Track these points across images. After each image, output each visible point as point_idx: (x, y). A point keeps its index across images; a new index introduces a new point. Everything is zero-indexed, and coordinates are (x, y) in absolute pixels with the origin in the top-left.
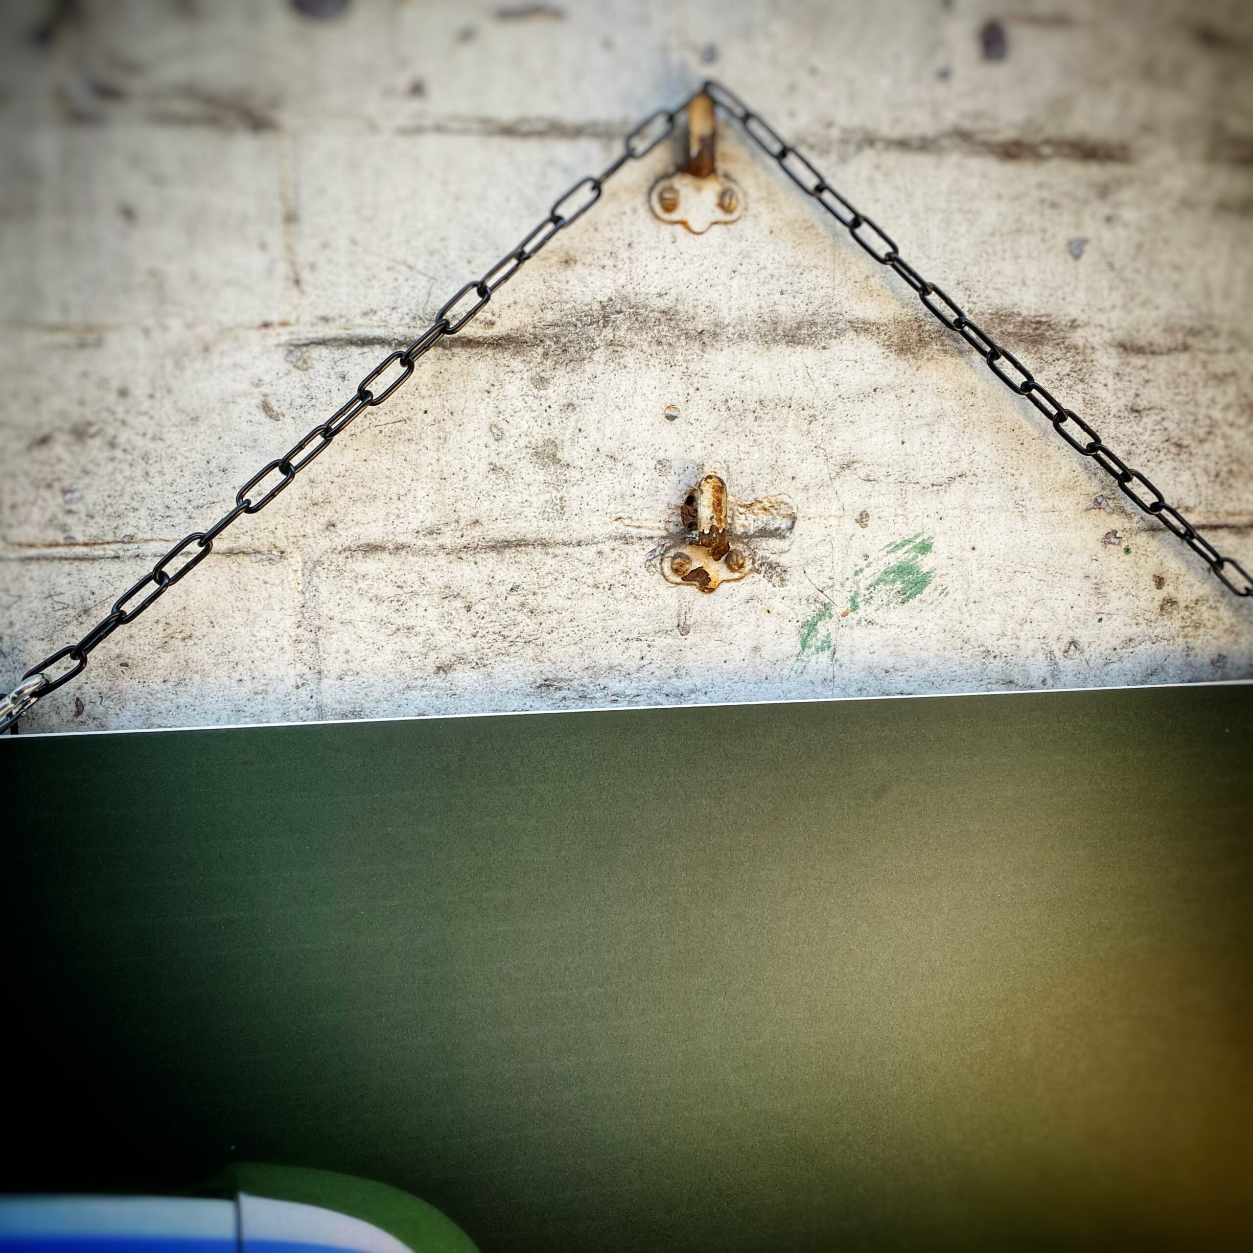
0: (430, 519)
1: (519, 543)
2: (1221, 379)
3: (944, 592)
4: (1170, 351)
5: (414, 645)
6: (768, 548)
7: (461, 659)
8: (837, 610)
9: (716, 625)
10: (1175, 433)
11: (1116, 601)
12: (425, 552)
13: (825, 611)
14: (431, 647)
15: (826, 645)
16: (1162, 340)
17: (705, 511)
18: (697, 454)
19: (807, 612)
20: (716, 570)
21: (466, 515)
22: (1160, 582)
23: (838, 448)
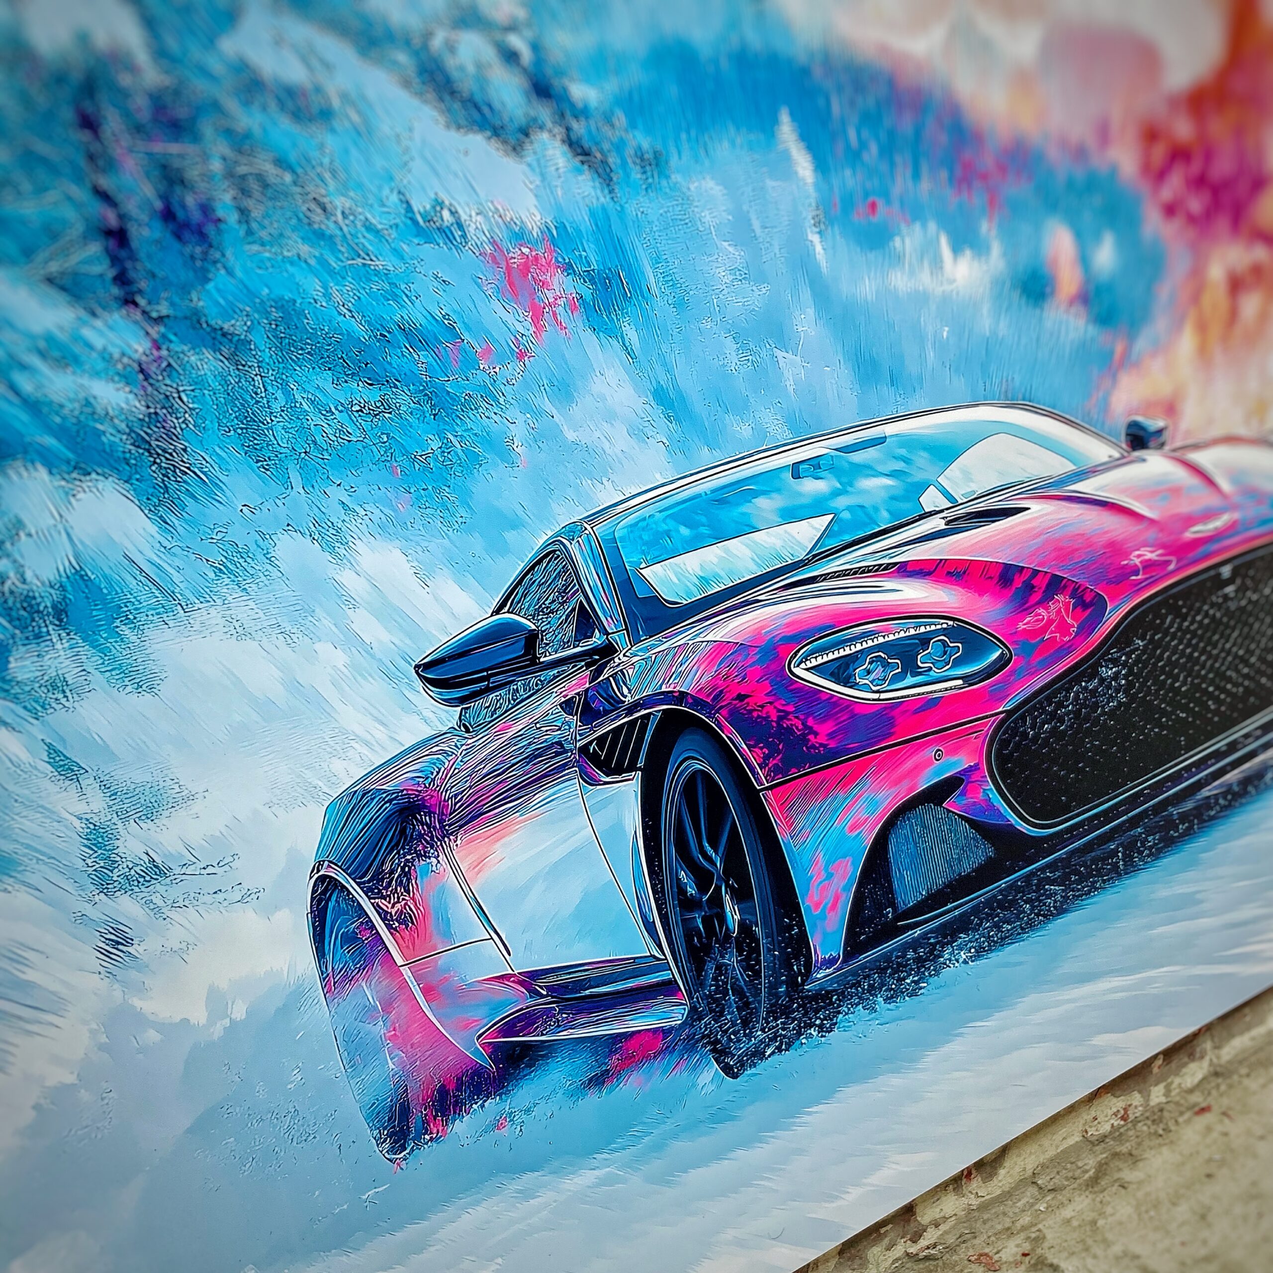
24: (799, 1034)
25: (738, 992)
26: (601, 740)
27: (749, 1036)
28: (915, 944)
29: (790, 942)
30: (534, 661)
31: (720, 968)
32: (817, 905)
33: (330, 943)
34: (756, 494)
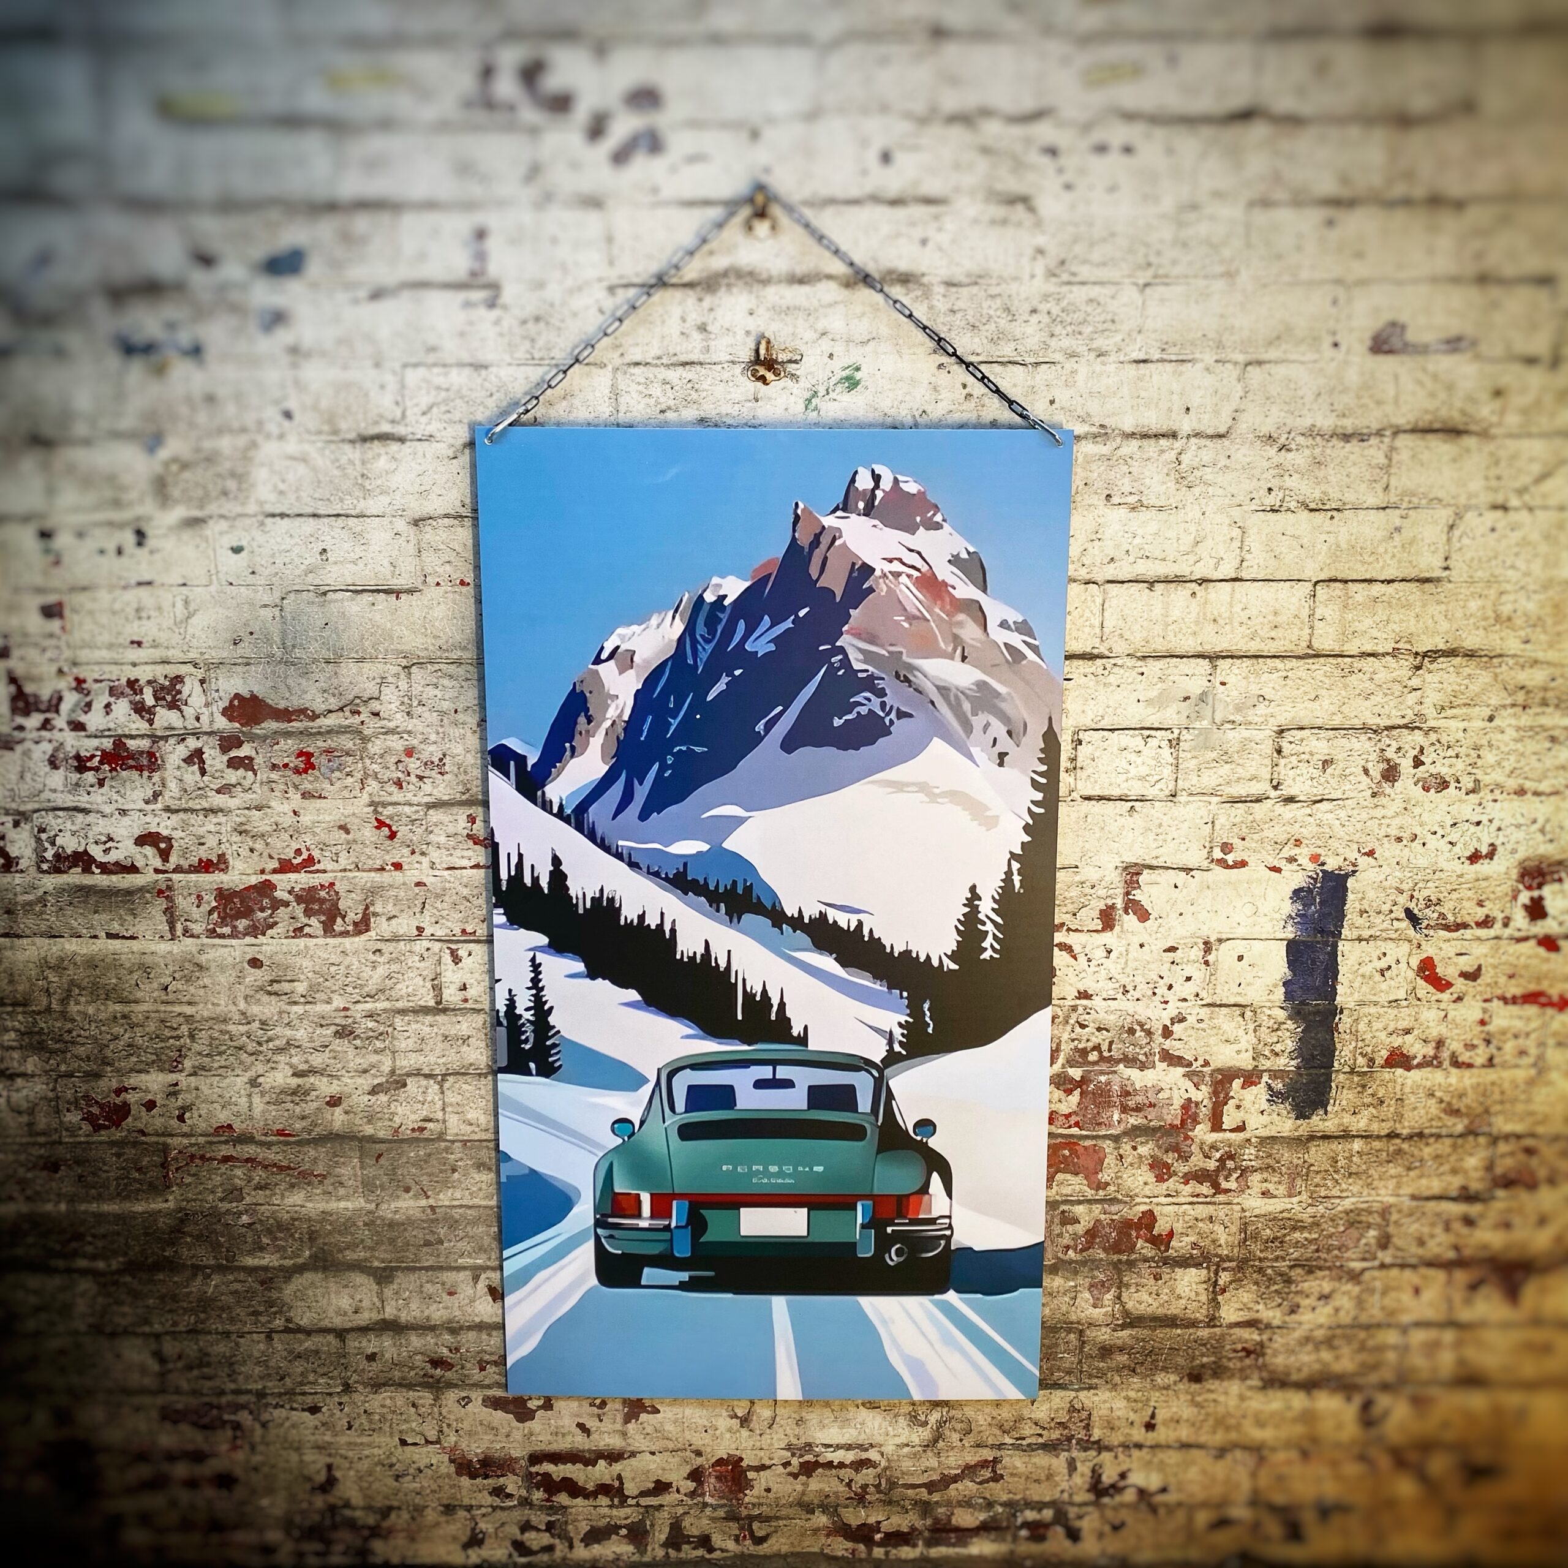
0: (659, 353)
1: (693, 363)
2: (993, 297)
3: (866, 388)
4: (968, 285)
5: (652, 401)
6: (791, 367)
7: (669, 408)
8: (820, 394)
9: (770, 399)
10: (972, 320)
11: (944, 394)
12: (656, 366)
13: (815, 394)
14: (658, 403)
15: (816, 408)
16: (965, 280)
17: (762, 352)
18: (762, 329)
19: (808, 395)
20: (770, 376)
21: (672, 352)
22: (965, 386)
23: (820, 326)
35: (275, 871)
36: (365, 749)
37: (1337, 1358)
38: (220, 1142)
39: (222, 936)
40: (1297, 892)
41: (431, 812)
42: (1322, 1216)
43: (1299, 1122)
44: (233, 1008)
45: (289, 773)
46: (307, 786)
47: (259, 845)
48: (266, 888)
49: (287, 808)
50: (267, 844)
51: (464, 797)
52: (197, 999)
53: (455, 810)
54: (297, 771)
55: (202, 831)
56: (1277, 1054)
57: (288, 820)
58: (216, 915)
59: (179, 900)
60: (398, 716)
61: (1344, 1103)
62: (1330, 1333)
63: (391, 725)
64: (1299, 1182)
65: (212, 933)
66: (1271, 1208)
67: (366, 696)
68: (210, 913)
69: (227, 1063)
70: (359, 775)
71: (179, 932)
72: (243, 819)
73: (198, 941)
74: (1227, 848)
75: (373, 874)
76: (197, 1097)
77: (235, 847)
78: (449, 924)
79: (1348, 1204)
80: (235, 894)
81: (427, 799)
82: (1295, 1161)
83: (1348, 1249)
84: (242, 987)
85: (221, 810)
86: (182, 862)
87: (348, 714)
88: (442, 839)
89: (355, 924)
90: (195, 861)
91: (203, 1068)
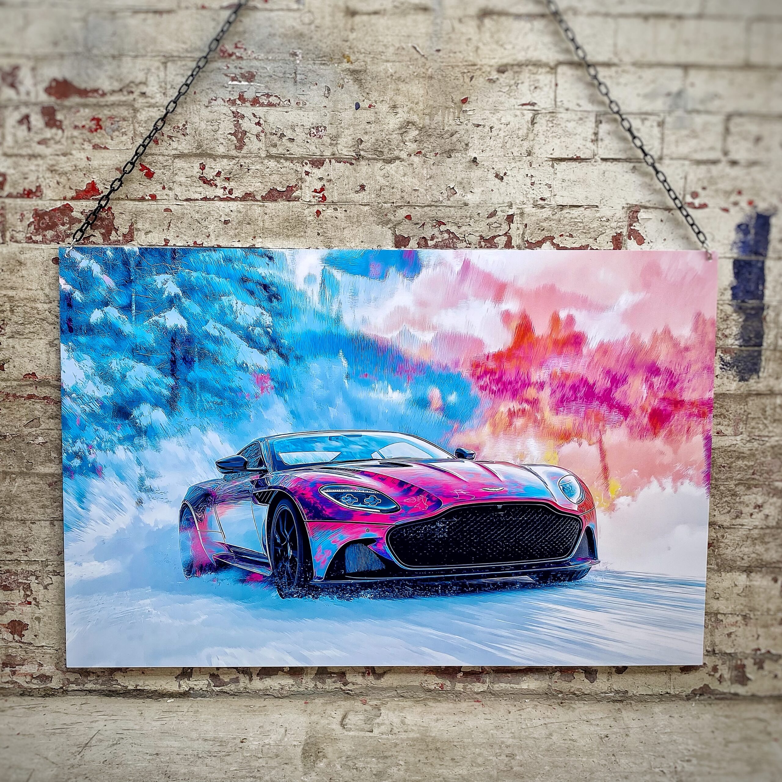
24: (306, 595)
25: (288, 574)
26: (260, 493)
27: (289, 589)
28: (351, 585)
29: (307, 567)
30: (245, 468)
31: (284, 566)
32: (318, 560)
33: (183, 519)
34: (317, 442)
35: (73, 198)
36: (135, 117)
37: (767, 550)
38: (26, 385)
39: (36, 242)
40: (739, 226)
41: (176, 160)
42: (757, 450)
43: (741, 383)
44: (40, 292)
45: (85, 131)
46: (96, 141)
47: (63, 180)
48: (67, 209)
49: (83, 155)
50: (69, 179)
51: (198, 152)
52: (17, 285)
53: (192, 159)
54: (91, 131)
55: (26, 170)
56: (726, 336)
57: (83, 163)
58: (33, 227)
59: (9, 216)
60: (158, 95)
61: (770, 371)
62: (762, 532)
63: (153, 101)
64: (741, 425)
65: (29, 240)
66: (723, 444)
67: (138, 81)
68: (29, 226)
69: (35, 330)
70: (131, 134)
71: (8, 239)
72: (53, 162)
73: (20, 245)
74: (695, 195)
75: (137, 203)
76: (14, 353)
77: (47, 181)
78: (185, 238)
79: (773, 441)
80: (46, 213)
81: (174, 152)
82: (739, 411)
83: (773, 473)
84: (47, 278)
85: (40, 156)
86: (12, 190)
87: (125, 93)
88: (183, 179)
89: (124, 235)
90: (20, 190)
91: (18, 333)
